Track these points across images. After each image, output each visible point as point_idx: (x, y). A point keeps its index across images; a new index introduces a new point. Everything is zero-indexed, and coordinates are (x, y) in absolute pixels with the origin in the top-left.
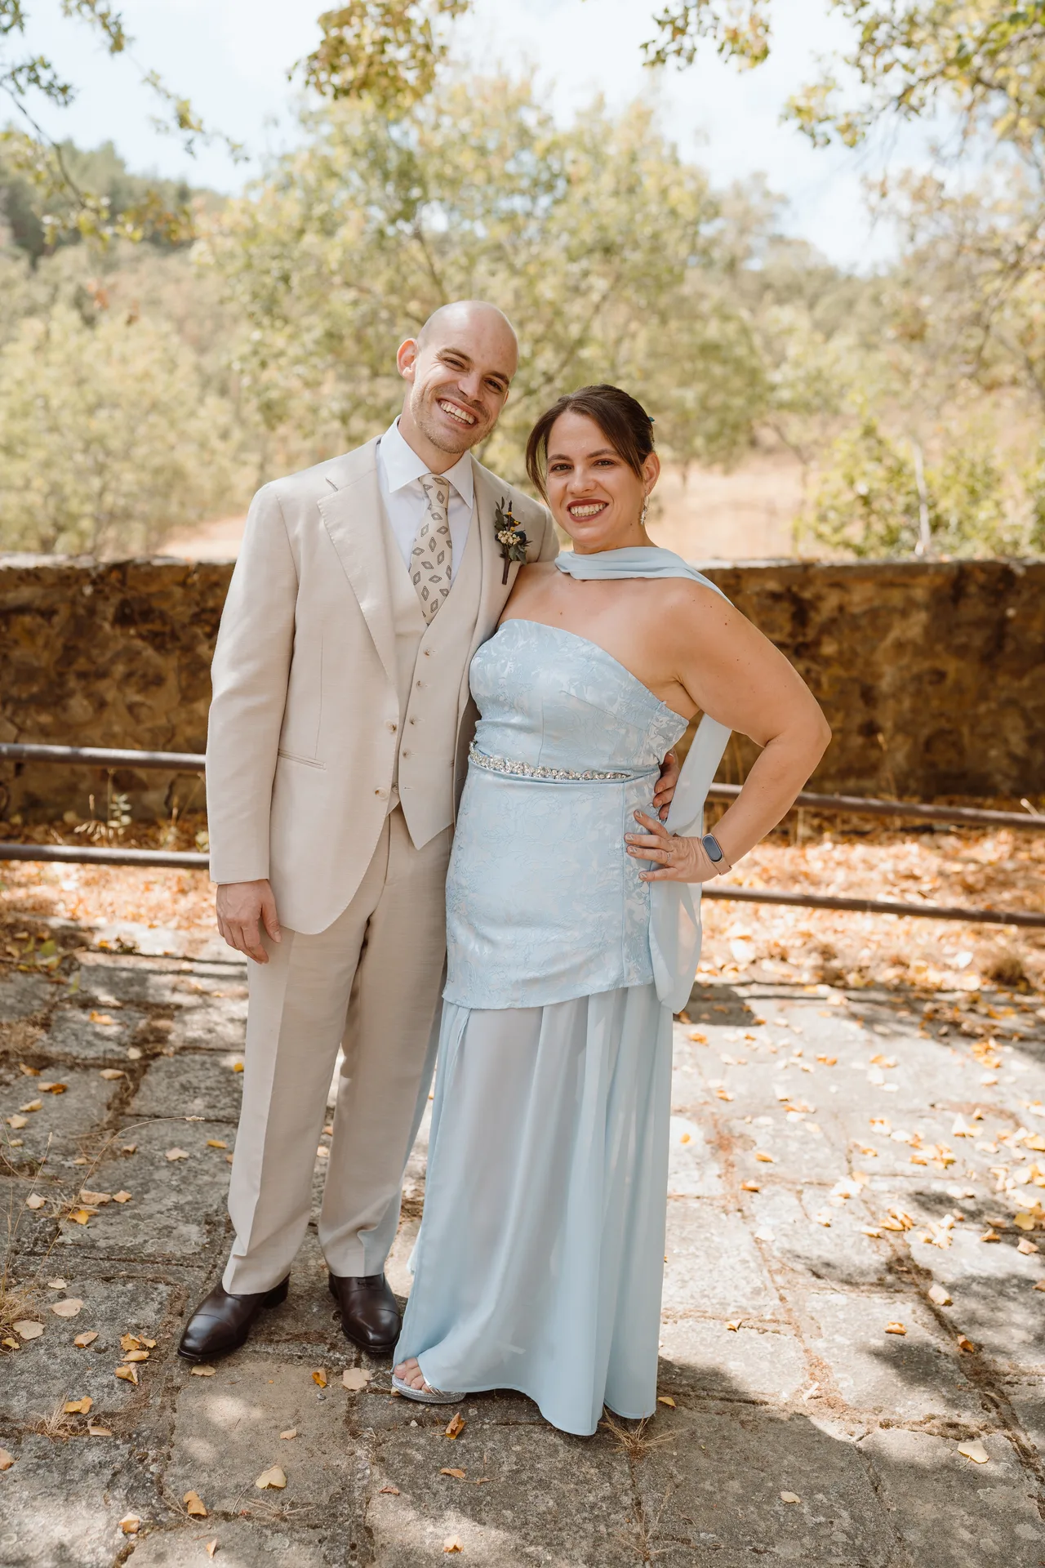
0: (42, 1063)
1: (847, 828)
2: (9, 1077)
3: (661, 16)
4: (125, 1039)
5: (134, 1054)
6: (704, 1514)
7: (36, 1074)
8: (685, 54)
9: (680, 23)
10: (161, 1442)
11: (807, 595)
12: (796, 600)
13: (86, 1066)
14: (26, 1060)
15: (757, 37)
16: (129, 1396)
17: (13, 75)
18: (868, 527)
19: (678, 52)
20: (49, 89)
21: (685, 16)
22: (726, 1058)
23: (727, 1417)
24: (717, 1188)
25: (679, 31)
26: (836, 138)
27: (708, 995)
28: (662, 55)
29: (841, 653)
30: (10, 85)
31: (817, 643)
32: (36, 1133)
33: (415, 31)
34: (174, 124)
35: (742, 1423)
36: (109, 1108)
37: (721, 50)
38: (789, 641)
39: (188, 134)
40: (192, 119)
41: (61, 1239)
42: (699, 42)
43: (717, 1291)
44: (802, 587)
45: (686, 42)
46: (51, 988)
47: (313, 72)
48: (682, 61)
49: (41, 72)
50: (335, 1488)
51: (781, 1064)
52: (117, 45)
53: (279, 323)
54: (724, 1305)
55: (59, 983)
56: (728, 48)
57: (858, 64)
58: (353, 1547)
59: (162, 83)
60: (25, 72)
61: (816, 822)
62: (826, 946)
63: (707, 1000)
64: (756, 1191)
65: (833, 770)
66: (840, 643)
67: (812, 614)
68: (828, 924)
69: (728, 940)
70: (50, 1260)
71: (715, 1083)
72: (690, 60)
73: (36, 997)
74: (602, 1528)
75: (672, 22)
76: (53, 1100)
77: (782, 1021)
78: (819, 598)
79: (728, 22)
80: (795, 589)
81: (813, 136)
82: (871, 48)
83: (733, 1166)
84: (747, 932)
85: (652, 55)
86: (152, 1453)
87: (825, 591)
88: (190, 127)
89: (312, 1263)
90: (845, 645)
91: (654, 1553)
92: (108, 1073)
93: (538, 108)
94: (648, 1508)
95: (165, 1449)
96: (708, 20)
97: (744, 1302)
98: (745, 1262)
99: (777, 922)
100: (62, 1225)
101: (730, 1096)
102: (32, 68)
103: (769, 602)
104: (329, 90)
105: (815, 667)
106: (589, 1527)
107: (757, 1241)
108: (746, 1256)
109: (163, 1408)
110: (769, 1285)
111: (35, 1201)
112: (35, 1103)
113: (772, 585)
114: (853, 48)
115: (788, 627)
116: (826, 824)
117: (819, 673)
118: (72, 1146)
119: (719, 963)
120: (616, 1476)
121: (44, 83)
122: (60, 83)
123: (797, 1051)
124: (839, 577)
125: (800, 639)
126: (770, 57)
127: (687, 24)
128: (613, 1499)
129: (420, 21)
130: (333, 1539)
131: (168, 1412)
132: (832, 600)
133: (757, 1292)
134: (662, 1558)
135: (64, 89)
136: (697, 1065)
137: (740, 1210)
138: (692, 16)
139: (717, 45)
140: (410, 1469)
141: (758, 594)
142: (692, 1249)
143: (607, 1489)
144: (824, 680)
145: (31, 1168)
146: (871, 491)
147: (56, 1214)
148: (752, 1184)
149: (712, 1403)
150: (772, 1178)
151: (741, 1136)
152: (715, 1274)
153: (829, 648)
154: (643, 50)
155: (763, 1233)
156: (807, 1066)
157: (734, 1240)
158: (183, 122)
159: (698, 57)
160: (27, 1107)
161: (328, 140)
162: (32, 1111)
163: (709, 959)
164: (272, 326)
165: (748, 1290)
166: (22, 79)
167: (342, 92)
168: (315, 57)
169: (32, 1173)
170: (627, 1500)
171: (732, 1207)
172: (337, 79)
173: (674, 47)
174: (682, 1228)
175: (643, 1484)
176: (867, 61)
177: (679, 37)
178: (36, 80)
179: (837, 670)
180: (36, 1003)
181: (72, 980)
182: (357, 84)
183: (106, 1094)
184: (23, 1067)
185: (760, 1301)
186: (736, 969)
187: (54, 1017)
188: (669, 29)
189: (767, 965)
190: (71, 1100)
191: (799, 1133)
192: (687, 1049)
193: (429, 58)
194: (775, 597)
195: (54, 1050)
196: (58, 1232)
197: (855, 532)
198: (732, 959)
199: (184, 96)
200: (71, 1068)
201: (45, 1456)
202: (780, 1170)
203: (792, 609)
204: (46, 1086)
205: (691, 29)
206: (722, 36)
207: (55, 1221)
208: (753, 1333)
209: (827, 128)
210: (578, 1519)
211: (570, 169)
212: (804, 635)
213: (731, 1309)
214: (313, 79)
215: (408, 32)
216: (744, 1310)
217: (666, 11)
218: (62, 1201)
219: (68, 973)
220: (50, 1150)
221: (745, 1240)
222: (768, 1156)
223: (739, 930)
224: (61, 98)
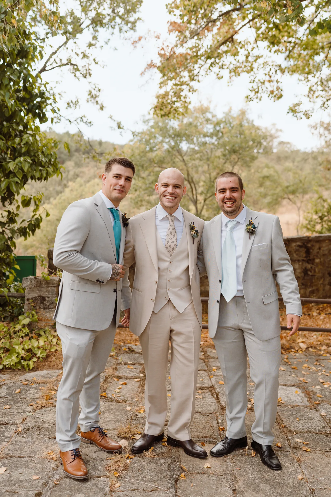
0: (119, 378)
1: (327, 313)
2: (111, 381)
3: (251, 89)
4: (138, 372)
5: (142, 375)
6: (320, 475)
7: (118, 380)
8: (258, 98)
9: (257, 90)
10: (178, 458)
11: (309, 245)
12: (306, 247)
13: (130, 379)
14: (114, 377)
15: (279, 92)
16: (167, 449)
17: (76, 120)
18: (322, 225)
19: (257, 98)
20: (86, 123)
21: (258, 88)
22: (303, 372)
23: (321, 455)
24: (308, 404)
25: (258, 92)
26: (304, 117)
27: (295, 357)
28: (252, 99)
29: (321, 262)
30: (75, 122)
31: (314, 259)
32: (123, 393)
33: (182, 98)
34: (116, 128)
35: (326, 456)
36: (139, 388)
37: (269, 96)
38: (305, 259)
39: (121, 130)
40: (121, 126)
41: (138, 416)
42: (262, 94)
43: (313, 427)
44: (307, 243)
45: (259, 95)
46: (115, 360)
47: (155, 111)
48: (258, 100)
49: (83, 118)
50: (224, 468)
51: (320, 374)
52: (102, 108)
53: (140, 179)
54: (315, 430)
55: (116, 359)
56: (271, 96)
57: (308, 96)
58: (232, 479)
59: (112, 118)
60: (80, 119)
61: (318, 311)
62: (327, 343)
63: (295, 359)
64: (319, 404)
65: (321, 296)
66: (320, 259)
67: (311, 251)
68: (327, 338)
69: (298, 343)
70: (137, 421)
71: (301, 379)
72: (260, 100)
73: (111, 362)
74: (294, 476)
75: (254, 90)
76: (124, 386)
77: (318, 363)
78: (313, 246)
79: (270, 89)
80: (305, 244)
81: (296, 117)
82: (312, 92)
83: (311, 398)
84: (304, 340)
85: (249, 99)
86: (177, 460)
87: (314, 244)
88: (121, 128)
89: (203, 421)
90: (322, 259)
91: (309, 481)
92: (136, 380)
93: (212, 113)
94: (305, 472)
95: (179, 460)
96: (264, 89)
97: (321, 430)
98: (319, 420)
99: (312, 338)
100: (137, 413)
101: (307, 382)
102: (81, 118)
103: (298, 248)
104: (160, 115)
105: (313, 266)
106: (291, 476)
107: (322, 416)
108: (319, 419)
109: (176, 451)
110: (327, 425)
111: (128, 408)
112: (121, 386)
113: (298, 243)
114: (307, 93)
115: (304, 255)
116: (321, 312)
117: (315, 268)
118: (133, 396)
119: (297, 349)
120: (295, 466)
121: (85, 121)
122: (89, 121)
123: (324, 370)
124: (318, 240)
125: (308, 258)
126: (283, 97)
127: (259, 91)
128: (296, 471)
129: (184, 95)
130: (227, 478)
131: (177, 452)
132: (317, 246)
133: (324, 427)
134: (312, 482)
135: (90, 123)
136: (296, 374)
137: (315, 409)
138: (260, 89)
139: (268, 95)
140: (242, 464)
141: (295, 246)
142: (304, 418)
143: (293, 469)
144: (317, 270)
145: (125, 401)
146: (323, 215)
147: (135, 411)
148: (317, 402)
149: (317, 452)
150: (323, 401)
151: (312, 391)
152: (312, 423)
153: (317, 261)
154: (246, 99)
155: (323, 414)
156: (327, 374)
157: (315, 415)
158: (119, 127)
159: (262, 99)
160: (118, 388)
161: (152, 127)
162: (120, 389)
163: (294, 348)
164: (138, 180)
165: (321, 427)
166: (78, 121)
167: (162, 116)
168: (156, 107)
169: (125, 402)
170: (299, 471)
171: (313, 408)
172: (163, 113)
173: (255, 96)
174: (300, 413)
175: (303, 467)
176: (311, 96)
177: (256, 94)
178: (83, 121)
179: (320, 267)
180: (112, 364)
181: (119, 358)
182: (167, 113)
183: (138, 384)
184: (114, 379)
185: (325, 429)
186: (302, 351)
187: (118, 367)
188: (254, 92)
189: (310, 349)
190: (129, 386)
191: (328, 390)
192: (292, 371)
193: (186, 105)
194: (299, 246)
195: (121, 375)
196: (137, 415)
197: (318, 227)
198: (300, 348)
199: (119, 121)
200: (126, 379)
201: (150, 461)
202: (325, 399)
203: (305, 250)
204: (122, 383)
205: (260, 92)
206: (269, 93)
207: (135, 412)
208: (325, 436)
209: (301, 115)
210: (288, 474)
211: (222, 130)
212: (309, 257)
213: (318, 431)
214: (155, 113)
215: (180, 98)
216: (321, 431)
217: (253, 87)
218: (136, 408)
219: (118, 356)
220: (127, 397)
221: (317, 415)
222: (321, 396)
223: (301, 340)
224: (89, 125)
